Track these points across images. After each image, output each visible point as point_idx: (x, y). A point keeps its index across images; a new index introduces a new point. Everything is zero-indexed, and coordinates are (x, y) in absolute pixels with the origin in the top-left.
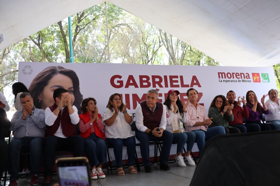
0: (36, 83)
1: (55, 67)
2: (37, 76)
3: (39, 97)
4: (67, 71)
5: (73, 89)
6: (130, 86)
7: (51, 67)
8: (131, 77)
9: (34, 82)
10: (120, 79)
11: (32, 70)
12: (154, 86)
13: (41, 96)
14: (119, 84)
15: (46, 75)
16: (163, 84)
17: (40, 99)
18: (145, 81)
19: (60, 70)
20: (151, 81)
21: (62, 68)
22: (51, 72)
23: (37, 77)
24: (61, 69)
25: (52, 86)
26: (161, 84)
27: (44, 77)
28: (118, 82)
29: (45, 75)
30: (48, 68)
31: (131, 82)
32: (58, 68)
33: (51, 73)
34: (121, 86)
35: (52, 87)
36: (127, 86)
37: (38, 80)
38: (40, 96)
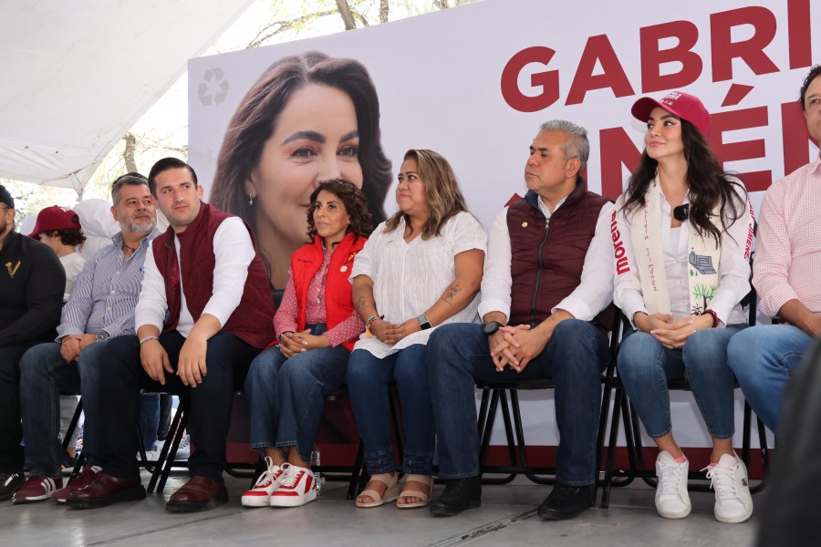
0: (238, 134)
1: (297, 59)
2: (242, 105)
3: (248, 183)
4: (335, 67)
5: (356, 141)
6: (589, 94)
7: (284, 61)
8: (599, 47)
9: (233, 129)
10: (546, 63)
11: (225, 86)
12: (722, 72)
13: (254, 178)
14: (539, 91)
15: (268, 97)
16: (778, 50)
17: (252, 194)
18: (669, 56)
19: (312, 69)
20: (703, 48)
21: (320, 57)
22: (283, 83)
23: (242, 109)
24: (318, 61)
25: (288, 136)
26: (768, 51)
27: (261, 104)
28: (536, 80)
29: (265, 95)
30: (273, 66)
31: (598, 70)
32: (305, 61)
33: (283, 88)
34: (550, 97)
35: (287, 141)
36: (576, 97)
37: (244, 119)
38: (251, 181)
